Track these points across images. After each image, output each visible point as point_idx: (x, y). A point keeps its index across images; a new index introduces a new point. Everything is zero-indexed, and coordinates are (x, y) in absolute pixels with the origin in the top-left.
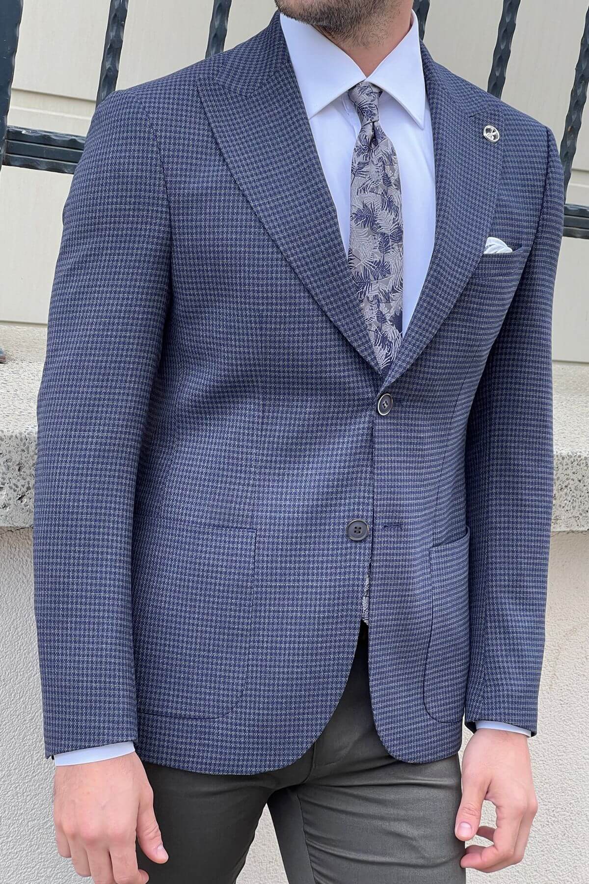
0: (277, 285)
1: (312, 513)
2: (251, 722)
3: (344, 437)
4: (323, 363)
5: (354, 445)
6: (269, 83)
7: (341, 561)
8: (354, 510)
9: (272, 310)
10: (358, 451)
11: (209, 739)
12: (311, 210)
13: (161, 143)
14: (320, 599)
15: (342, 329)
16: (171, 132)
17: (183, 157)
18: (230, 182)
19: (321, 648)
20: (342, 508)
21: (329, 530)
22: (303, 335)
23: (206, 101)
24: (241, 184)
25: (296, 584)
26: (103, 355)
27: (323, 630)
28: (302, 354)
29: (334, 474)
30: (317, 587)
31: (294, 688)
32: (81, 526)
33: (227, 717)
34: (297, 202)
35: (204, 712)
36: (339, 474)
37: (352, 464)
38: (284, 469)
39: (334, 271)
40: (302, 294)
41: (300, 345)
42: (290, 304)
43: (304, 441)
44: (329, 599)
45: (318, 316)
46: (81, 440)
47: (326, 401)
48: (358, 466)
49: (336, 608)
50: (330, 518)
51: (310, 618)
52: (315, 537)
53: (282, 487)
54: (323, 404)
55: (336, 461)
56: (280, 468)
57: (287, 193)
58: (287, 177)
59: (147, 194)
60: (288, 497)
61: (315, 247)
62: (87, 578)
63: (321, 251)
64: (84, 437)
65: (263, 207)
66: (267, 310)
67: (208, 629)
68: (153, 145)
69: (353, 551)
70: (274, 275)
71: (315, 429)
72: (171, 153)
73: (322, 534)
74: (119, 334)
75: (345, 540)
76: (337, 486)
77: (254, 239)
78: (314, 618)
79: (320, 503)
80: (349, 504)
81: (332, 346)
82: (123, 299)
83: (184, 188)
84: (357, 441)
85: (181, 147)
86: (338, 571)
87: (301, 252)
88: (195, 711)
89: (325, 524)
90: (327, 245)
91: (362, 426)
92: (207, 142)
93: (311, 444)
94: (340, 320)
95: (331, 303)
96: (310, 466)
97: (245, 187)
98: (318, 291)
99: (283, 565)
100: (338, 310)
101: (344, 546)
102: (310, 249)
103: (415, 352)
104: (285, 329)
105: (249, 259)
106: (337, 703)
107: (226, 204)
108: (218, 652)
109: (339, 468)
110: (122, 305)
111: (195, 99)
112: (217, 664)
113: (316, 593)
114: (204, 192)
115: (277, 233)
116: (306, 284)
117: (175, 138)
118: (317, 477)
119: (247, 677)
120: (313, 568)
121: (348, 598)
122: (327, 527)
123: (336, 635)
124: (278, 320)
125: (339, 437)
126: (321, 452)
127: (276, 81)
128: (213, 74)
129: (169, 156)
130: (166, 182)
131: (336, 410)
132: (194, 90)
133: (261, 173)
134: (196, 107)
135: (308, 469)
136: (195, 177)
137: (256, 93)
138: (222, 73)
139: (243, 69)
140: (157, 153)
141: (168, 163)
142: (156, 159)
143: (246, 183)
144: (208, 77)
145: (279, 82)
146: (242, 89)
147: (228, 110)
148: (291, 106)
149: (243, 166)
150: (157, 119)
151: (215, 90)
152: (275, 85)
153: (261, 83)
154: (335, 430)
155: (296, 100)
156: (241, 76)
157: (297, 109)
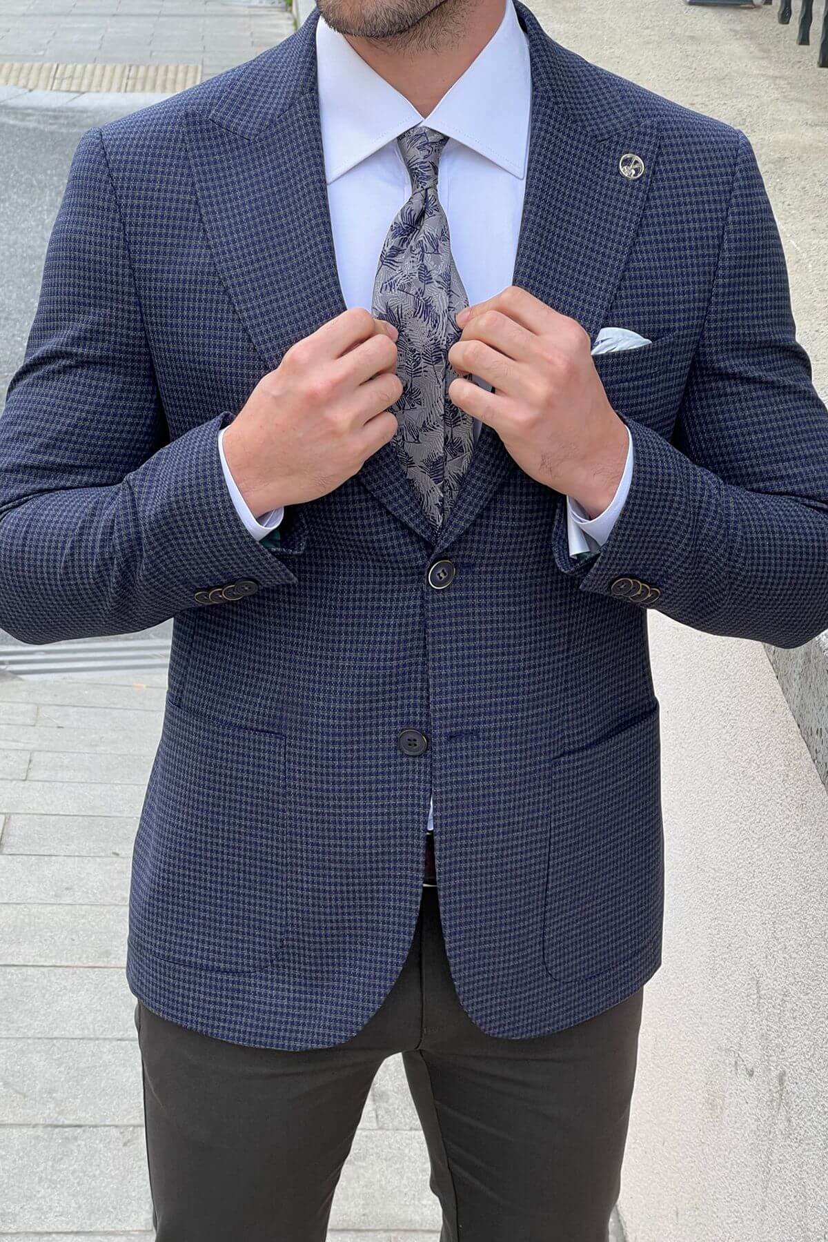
1: (351, 719)
2: (297, 980)
5: (403, 629)
6: (281, 121)
7: (395, 781)
8: (409, 714)
10: (409, 637)
11: (243, 1000)
13: (125, 215)
14: (371, 831)
17: (154, 234)
18: (214, 275)
19: (378, 891)
20: (393, 711)
21: (377, 741)
24: (225, 279)
25: (338, 811)
27: (377, 869)
29: (378, 668)
30: (364, 815)
31: (347, 939)
33: (267, 972)
35: (237, 963)
36: (385, 668)
37: (402, 654)
43: (337, 621)
44: (383, 831)
48: (411, 656)
50: (377, 725)
51: (359, 854)
52: (358, 750)
53: (314, 682)
55: (380, 651)
60: (322, 696)
68: (114, 220)
71: (351, 604)
72: (139, 229)
73: (368, 746)
75: (399, 754)
76: (384, 684)
78: (365, 854)
79: (361, 706)
80: (402, 706)
83: (156, 280)
84: (407, 624)
85: (152, 220)
86: (392, 794)
88: (225, 962)
89: (371, 733)
91: (412, 603)
92: (189, 210)
93: (347, 625)
96: (348, 655)
99: (319, 786)
101: (399, 760)
103: (476, 505)
106: (400, 968)
108: (250, 888)
109: (385, 660)
112: (249, 904)
113: (365, 823)
117: (145, 208)
118: (357, 672)
119: (287, 924)
120: (358, 791)
122: (374, 737)
125: (383, 617)
126: (361, 637)
127: (290, 121)
128: (211, 104)
129: (136, 234)
130: (134, 270)
131: (377, 580)
132: (178, 132)
133: (252, 263)
134: (179, 158)
135: (344, 659)
136: (170, 263)
137: (262, 135)
138: (224, 102)
139: (254, 95)
140: (119, 230)
141: (135, 243)
142: (118, 238)
143: (231, 277)
144: (203, 111)
145: (293, 123)
146: (246, 127)
147: (221, 161)
148: (302, 161)
149: (230, 252)
150: (123, 179)
151: (208, 130)
152: (288, 126)
153: (271, 121)
154: (378, 608)
155: (310, 153)
156: (249, 106)
157: (310, 166)
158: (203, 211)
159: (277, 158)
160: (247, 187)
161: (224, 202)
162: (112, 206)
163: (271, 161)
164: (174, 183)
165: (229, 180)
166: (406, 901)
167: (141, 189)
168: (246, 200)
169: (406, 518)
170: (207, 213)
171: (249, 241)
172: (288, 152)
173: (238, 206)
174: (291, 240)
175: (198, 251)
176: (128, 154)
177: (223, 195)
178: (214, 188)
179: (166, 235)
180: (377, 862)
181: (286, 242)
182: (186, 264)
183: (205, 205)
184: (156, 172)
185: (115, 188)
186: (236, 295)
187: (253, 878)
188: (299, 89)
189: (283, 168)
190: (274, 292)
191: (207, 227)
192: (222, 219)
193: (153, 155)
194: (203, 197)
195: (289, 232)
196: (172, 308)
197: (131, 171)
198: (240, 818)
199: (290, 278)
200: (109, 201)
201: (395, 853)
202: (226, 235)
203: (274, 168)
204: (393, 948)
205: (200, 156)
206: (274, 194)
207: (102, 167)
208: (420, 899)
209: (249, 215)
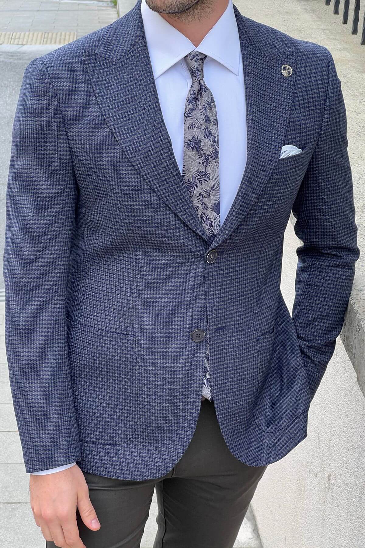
0: (135, 190)
1: (169, 325)
2: (142, 447)
3: (186, 278)
4: (169, 235)
5: (193, 283)
6: (130, 53)
7: (188, 355)
8: (195, 323)
9: (134, 205)
10: (196, 287)
11: (116, 457)
12: (154, 142)
13: (60, 99)
14: (177, 378)
15: (179, 215)
16: (66, 90)
17: (74, 107)
18: (104, 124)
19: (180, 406)
20: (188, 322)
21: (180, 336)
22: (155, 219)
23: (89, 68)
24: (110, 126)
25: (162, 369)
26: (37, 232)
27: (179, 395)
28: (155, 230)
29: (181, 301)
30: (174, 371)
31: (165, 428)
32: (31, 336)
33: (127, 444)
34: (145, 137)
35: (113, 441)
36: (184, 301)
37: (192, 295)
38: (150, 298)
39: (171, 180)
40: (152, 195)
41: (153, 225)
42: (145, 201)
43: (161, 281)
44: (182, 378)
45: (163, 207)
46: (26, 284)
47: (174, 256)
48: (196, 296)
49: (187, 383)
50: (180, 329)
51: (171, 389)
52: (172, 340)
53: (150, 310)
54: (172, 258)
55: (182, 294)
56: (147, 298)
57: (139, 131)
58: (140, 120)
59: (53, 132)
60: (154, 316)
61: (157, 166)
62: (37, 368)
63: (162, 168)
64: (28, 282)
65: (124, 140)
66: (131, 205)
67: (113, 392)
68: (54, 101)
69: (195, 348)
70: (133, 184)
71: (168, 273)
72: (67, 105)
73: (176, 339)
74: (45, 218)
75: (190, 341)
76: (184, 309)
77: (119, 161)
78: (174, 389)
79: (173, 319)
80: (192, 320)
81: (175, 224)
82: (46, 197)
83: (75, 128)
84: (195, 281)
85: (73, 101)
86: (187, 361)
87: (149, 169)
88: (107, 440)
89: (178, 333)
90: (165, 164)
91: (197, 271)
92: (90, 96)
93: (166, 283)
94: (177, 209)
95: (171, 199)
96: (166, 296)
97: (112, 127)
98: (161, 192)
99: (153, 357)
100: (175, 204)
101: (190, 345)
102: (155, 167)
104: (143, 216)
105: (117, 174)
106: (190, 441)
107: (102, 138)
108: (120, 405)
109: (184, 297)
110: (46, 201)
111: (82, 66)
112: (119, 412)
113: (174, 374)
114: (88, 130)
115: (133, 157)
116: (154, 189)
118: (171, 304)
119: (137, 421)
120: (171, 359)
121: (194, 376)
122: (179, 335)
123: (188, 398)
124: (138, 211)
125: (183, 278)
126: (173, 288)
127: (135, 52)
128: (95, 46)
129: (65, 107)
130: (64, 124)
131: (181, 261)
132: (81, 60)
133: (123, 118)
134: (83, 72)
135: (165, 298)
136: (82, 120)
137: (122, 60)
138: (101, 45)
139: (115, 42)
140: (57, 106)
141: (65, 111)
142: (57, 109)
143: (113, 125)
144: (92, 49)
145: (136, 53)
146: (113, 56)
147: (103, 73)
148: (143, 70)
149: (112, 113)
150: (58, 82)
151: (96, 59)
152: (134, 55)
153: (125, 53)
154: (181, 274)
155: (146, 67)
156: (113, 47)
157: (147, 72)
158: (97, 96)
159: (130, 70)
160: (116, 84)
161: (107, 91)
162: (53, 95)
163: (127, 71)
164: (82, 83)
165: (108, 81)
166: (193, 409)
167: (66, 86)
168: (117, 89)
169: (198, 231)
170: (99, 96)
171: (121, 108)
172: (135, 67)
173: (113, 93)
174: (141, 107)
175: (95, 114)
176: (59, 70)
177: (105, 88)
178: (101, 85)
179: (80, 107)
180: (179, 392)
181: (138, 108)
182: (90, 120)
183: (98, 93)
184: (73, 78)
185: (54, 86)
186: (116, 133)
187: (121, 400)
188: (137, 38)
189: (133, 74)
190: (134, 130)
191: (100, 102)
192: (106, 99)
193: (71, 71)
194: (96, 89)
195: (139, 103)
196: (84, 140)
197: (61, 78)
198: (115, 373)
199: (141, 123)
200: (52, 92)
201: (188, 388)
202: (109, 106)
203: (129, 75)
204: (187, 431)
205: (93, 71)
206: (130, 86)
207: (47, 77)
208: (200, 408)
209: (119, 96)
